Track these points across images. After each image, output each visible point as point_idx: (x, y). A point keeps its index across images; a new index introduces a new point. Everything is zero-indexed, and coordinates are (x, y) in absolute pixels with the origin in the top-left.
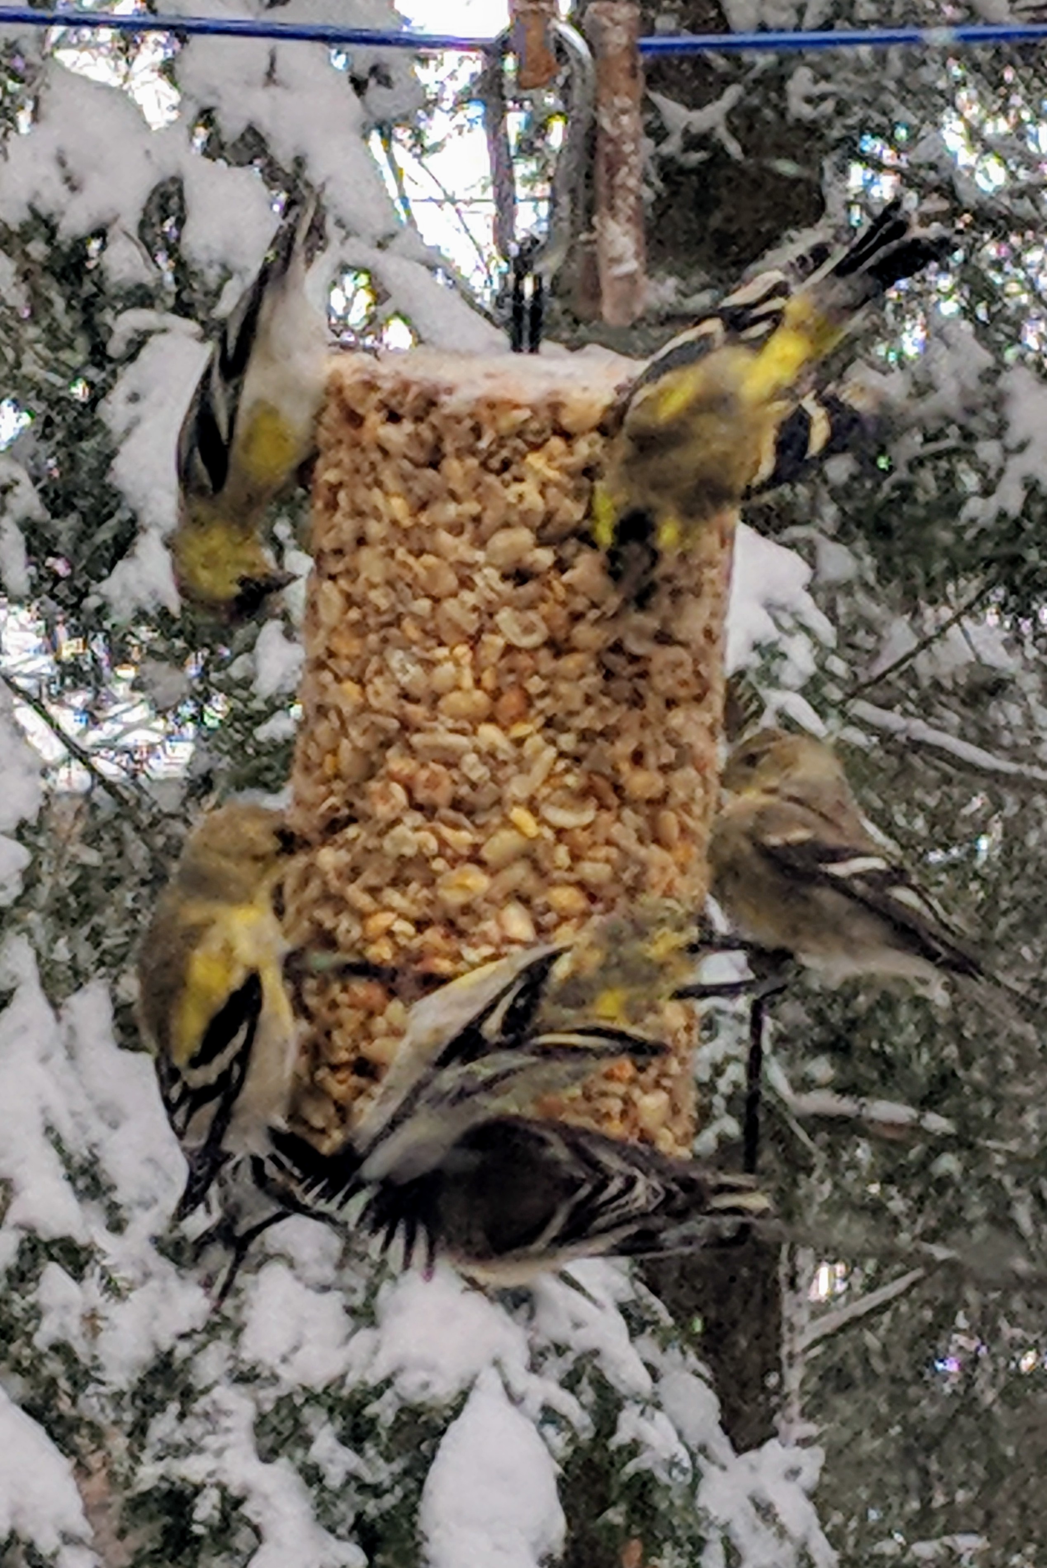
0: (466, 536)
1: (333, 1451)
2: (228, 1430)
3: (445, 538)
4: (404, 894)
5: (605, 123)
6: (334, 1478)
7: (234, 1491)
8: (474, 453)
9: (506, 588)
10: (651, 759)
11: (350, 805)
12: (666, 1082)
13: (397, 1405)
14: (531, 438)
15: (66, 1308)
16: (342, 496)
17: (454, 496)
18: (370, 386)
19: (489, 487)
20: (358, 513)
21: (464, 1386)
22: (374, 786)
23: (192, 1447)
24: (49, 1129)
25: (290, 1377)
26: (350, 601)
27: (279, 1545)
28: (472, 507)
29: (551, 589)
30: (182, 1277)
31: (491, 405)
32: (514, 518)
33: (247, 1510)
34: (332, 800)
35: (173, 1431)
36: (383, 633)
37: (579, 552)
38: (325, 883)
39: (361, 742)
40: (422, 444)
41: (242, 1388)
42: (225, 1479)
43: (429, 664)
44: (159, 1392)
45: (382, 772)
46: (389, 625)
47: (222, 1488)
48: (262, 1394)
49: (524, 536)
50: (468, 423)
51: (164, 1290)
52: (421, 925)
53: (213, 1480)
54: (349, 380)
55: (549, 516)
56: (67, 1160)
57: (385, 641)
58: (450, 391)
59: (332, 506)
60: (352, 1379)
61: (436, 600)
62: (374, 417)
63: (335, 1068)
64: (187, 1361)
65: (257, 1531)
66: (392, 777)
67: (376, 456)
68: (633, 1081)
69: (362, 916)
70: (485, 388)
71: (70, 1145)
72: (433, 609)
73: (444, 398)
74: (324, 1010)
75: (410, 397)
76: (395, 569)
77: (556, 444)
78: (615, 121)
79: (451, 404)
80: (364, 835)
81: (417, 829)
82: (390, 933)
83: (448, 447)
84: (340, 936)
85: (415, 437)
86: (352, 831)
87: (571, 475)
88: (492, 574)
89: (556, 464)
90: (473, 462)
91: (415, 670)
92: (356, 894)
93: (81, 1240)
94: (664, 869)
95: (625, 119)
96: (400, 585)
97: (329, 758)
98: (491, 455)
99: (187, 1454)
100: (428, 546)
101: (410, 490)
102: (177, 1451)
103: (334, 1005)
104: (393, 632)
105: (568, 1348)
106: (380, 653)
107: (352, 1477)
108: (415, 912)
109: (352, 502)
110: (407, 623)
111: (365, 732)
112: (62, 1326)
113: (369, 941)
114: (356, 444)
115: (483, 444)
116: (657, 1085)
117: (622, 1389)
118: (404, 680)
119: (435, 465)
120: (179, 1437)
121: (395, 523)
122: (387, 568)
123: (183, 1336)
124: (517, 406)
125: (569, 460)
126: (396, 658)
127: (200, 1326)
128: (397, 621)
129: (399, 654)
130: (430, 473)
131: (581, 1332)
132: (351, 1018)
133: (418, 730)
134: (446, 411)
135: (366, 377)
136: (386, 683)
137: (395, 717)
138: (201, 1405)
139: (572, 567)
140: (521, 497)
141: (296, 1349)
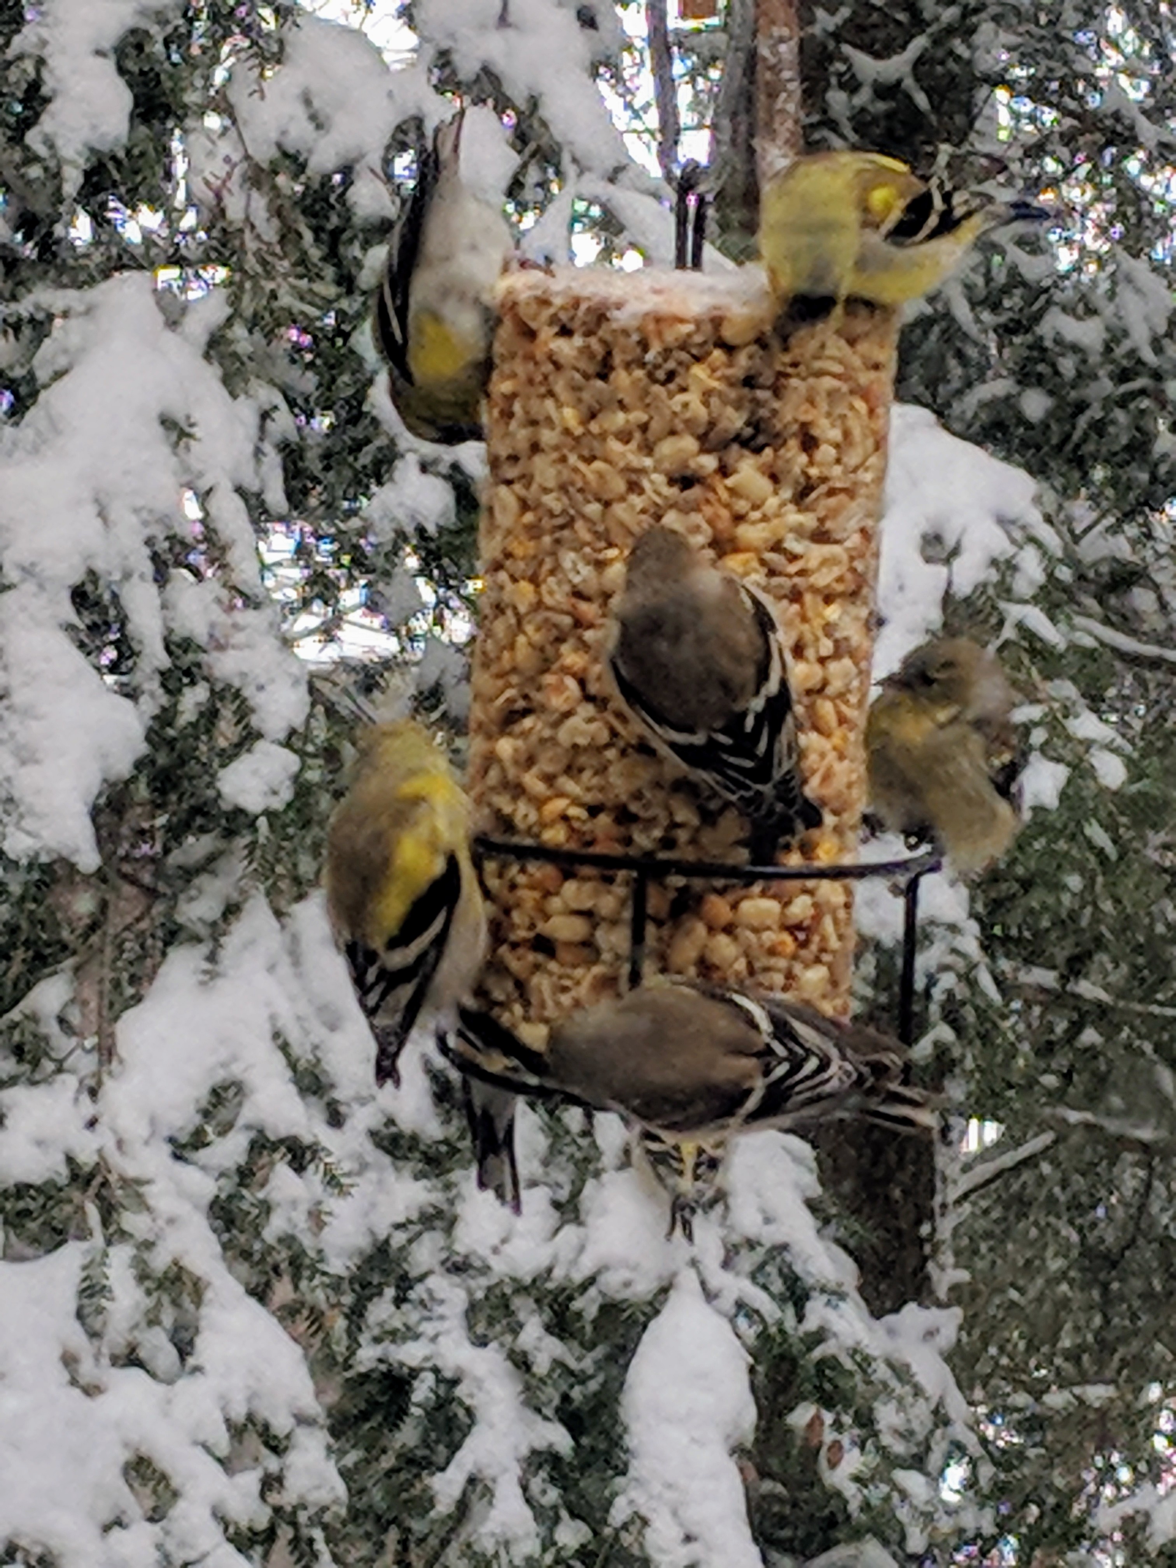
0: (633, 445)
1: (540, 1339)
2: (442, 1318)
3: (615, 446)
4: (577, 782)
5: (764, 51)
6: (541, 1365)
7: (448, 1374)
8: (643, 365)
9: (672, 492)
10: (810, 653)
11: (526, 697)
12: (826, 957)
13: (600, 1300)
14: (694, 351)
15: (294, 1204)
16: (517, 407)
17: (622, 406)
18: (544, 302)
19: (656, 397)
20: (534, 423)
21: (665, 1283)
22: (549, 679)
23: (410, 1334)
24: (276, 1035)
25: (499, 1267)
26: (524, 506)
27: (491, 1426)
28: (638, 416)
29: (714, 491)
30: (397, 1169)
31: (658, 320)
32: (680, 426)
33: (460, 1391)
34: (510, 693)
35: (391, 1317)
36: (557, 535)
37: (742, 456)
38: (503, 770)
39: (537, 637)
40: (592, 356)
41: (456, 1279)
42: (440, 1364)
43: (600, 565)
44: (376, 1279)
45: (555, 667)
46: (562, 527)
47: (436, 1370)
48: (472, 1283)
49: (689, 443)
50: (635, 337)
51: (380, 1182)
52: (594, 810)
53: (429, 1365)
54: (524, 296)
55: (712, 424)
56: (293, 1065)
57: (558, 541)
58: (619, 306)
59: (508, 415)
60: (558, 1273)
61: (607, 504)
62: (546, 333)
63: (514, 946)
64: (402, 1249)
65: (469, 1411)
66: (566, 670)
67: (549, 367)
68: (795, 957)
69: (539, 803)
70: (651, 303)
71: (296, 1050)
72: (603, 514)
73: (615, 314)
74: (505, 892)
75: (581, 312)
76: (566, 474)
77: (718, 355)
78: (773, 49)
79: (621, 318)
80: (539, 725)
81: (590, 720)
82: (565, 818)
83: (618, 359)
84: (518, 820)
85: (586, 350)
86: (528, 722)
87: (731, 384)
88: (659, 479)
89: (719, 374)
90: (639, 373)
91: (586, 571)
92: (532, 781)
93: (307, 1139)
94: (823, 755)
95: (783, 48)
96: (571, 490)
97: (506, 655)
98: (657, 367)
99: (404, 1339)
100: (597, 453)
101: (580, 400)
102: (392, 1335)
103: (513, 887)
104: (566, 533)
105: (760, 1244)
106: (554, 554)
107: (558, 1363)
108: (588, 798)
109: (527, 413)
110: (579, 525)
111: (538, 629)
112: (289, 1220)
113: (544, 825)
114: (530, 357)
115: (649, 357)
116: (818, 960)
117: (810, 1281)
118: (577, 580)
119: (603, 376)
120: (397, 1323)
121: (567, 432)
122: (559, 473)
123: (399, 1226)
124: (682, 321)
125: (729, 372)
126: (568, 558)
127: (415, 1216)
128: (570, 524)
129: (572, 555)
130: (599, 383)
131: (771, 1228)
132: (529, 897)
133: (591, 626)
134: (614, 325)
135: (539, 293)
136: (559, 583)
137: (568, 613)
138: (417, 1292)
139: (735, 471)
140: (686, 405)
141: (504, 1241)
